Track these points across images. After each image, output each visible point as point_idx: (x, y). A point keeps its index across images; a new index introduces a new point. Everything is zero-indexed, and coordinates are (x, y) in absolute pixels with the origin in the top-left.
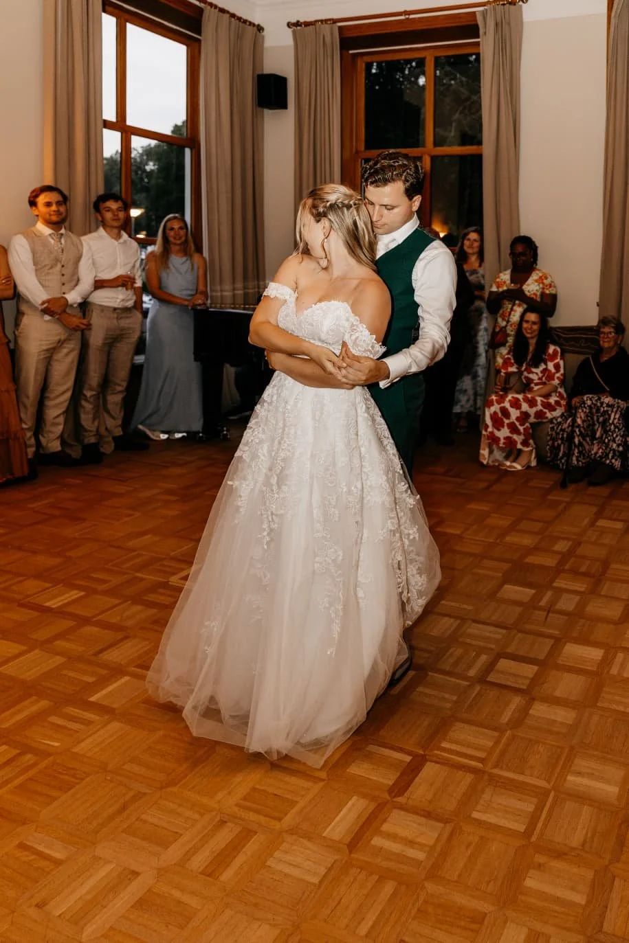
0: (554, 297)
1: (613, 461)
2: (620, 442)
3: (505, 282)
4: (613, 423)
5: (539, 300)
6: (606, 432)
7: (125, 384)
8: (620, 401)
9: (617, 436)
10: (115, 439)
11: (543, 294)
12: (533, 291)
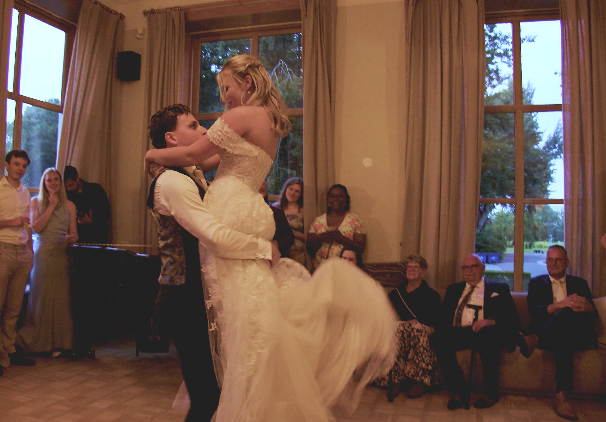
0: (364, 237)
1: (423, 378)
2: (428, 361)
3: (322, 225)
4: (422, 345)
5: (352, 239)
6: (416, 354)
7: (19, 310)
8: (426, 326)
9: (426, 357)
10: (10, 355)
11: (355, 235)
12: (347, 232)
